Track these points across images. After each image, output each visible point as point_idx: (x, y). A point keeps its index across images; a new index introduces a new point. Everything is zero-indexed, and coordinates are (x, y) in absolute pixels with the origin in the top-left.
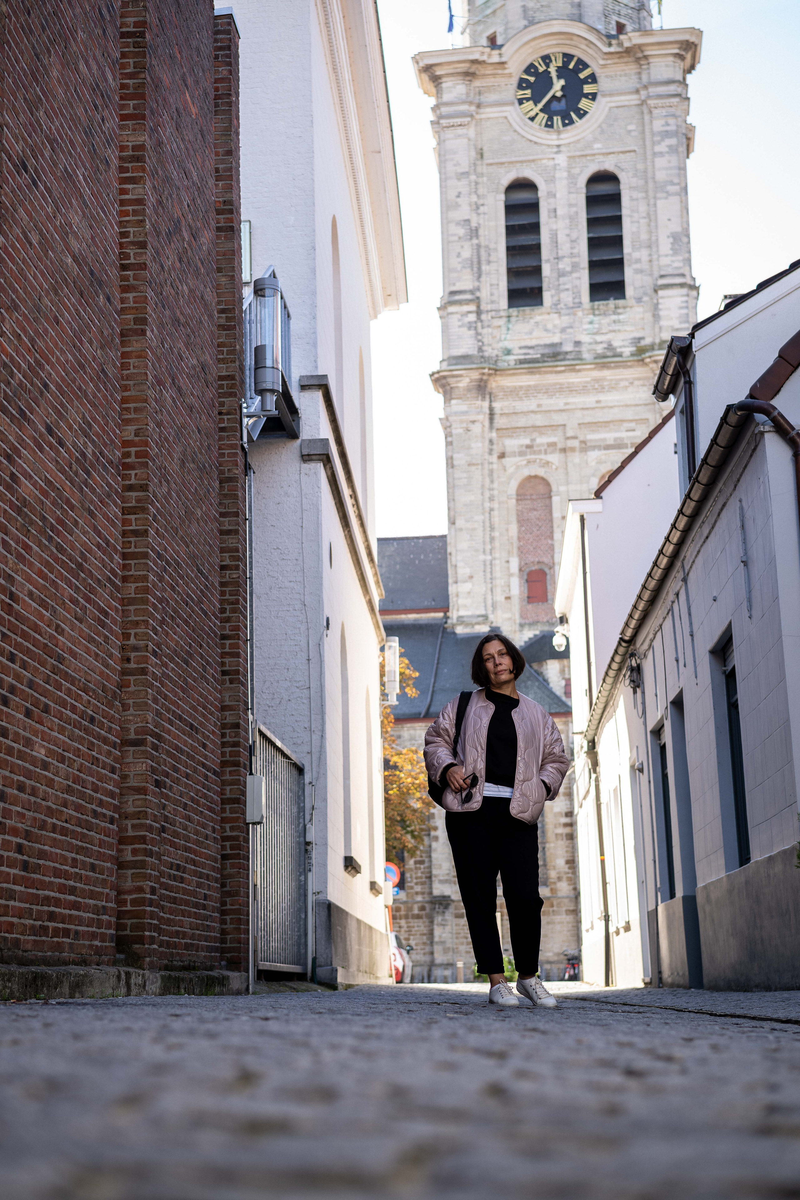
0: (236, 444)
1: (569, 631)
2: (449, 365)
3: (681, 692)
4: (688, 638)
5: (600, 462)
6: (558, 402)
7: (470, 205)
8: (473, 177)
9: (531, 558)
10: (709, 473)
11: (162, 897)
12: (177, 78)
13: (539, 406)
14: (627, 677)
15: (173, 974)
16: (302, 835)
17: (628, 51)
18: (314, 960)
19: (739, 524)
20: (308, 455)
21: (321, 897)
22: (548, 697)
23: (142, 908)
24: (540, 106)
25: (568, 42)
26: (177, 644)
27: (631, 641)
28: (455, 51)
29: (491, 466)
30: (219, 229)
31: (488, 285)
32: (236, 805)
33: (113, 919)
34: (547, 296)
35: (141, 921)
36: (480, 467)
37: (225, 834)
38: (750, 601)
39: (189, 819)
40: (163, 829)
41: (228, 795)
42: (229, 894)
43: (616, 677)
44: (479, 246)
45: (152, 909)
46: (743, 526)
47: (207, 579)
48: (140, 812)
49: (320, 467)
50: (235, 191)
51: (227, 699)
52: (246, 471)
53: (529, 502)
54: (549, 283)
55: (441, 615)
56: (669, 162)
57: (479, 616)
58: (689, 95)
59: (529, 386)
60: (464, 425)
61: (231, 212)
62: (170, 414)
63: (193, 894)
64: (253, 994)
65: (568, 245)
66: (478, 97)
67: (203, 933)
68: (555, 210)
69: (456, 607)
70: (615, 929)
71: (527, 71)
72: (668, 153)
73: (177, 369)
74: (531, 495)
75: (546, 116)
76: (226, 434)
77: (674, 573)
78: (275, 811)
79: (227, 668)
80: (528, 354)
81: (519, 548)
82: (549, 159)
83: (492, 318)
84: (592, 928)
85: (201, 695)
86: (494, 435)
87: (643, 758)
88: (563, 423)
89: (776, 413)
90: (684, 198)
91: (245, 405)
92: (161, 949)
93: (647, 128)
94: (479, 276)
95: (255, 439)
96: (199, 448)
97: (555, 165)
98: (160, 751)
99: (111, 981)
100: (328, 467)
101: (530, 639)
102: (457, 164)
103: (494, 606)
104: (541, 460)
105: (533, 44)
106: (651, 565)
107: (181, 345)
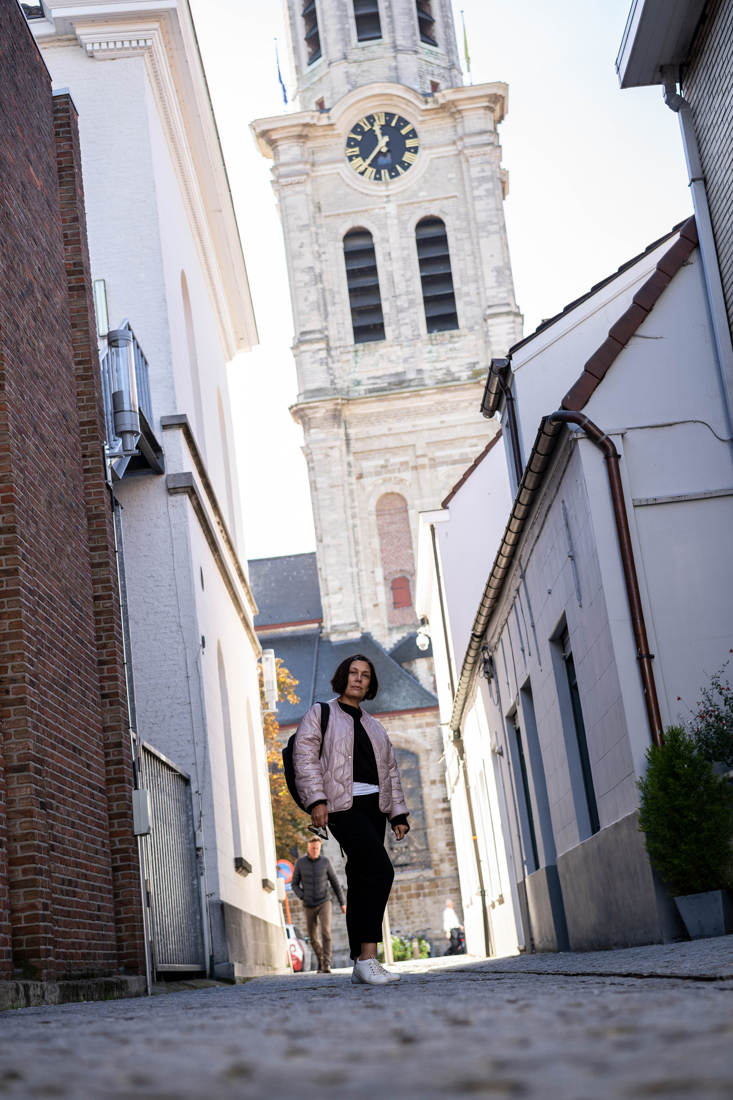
0: (101, 483)
1: (430, 631)
2: (305, 398)
3: (529, 680)
4: (530, 629)
5: (449, 476)
6: (407, 425)
7: (313, 253)
8: (313, 229)
9: (394, 568)
10: (533, 479)
11: (55, 912)
12: (20, 155)
13: (390, 429)
14: (481, 668)
15: (71, 983)
16: (193, 841)
17: (443, 107)
18: (212, 957)
19: (564, 523)
20: (174, 488)
21: (214, 898)
22: (419, 693)
23: (35, 924)
24: (369, 161)
25: (389, 102)
26: (55, 672)
27: (482, 636)
28: (287, 117)
29: (351, 487)
30: (71, 289)
31: (335, 324)
32: (123, 819)
33: (9, 937)
34: (388, 330)
35: (36, 936)
36: (341, 488)
37: (115, 847)
38: (579, 591)
39: (78, 836)
40: (53, 848)
41: (115, 811)
42: (122, 903)
43: (473, 670)
44: (324, 290)
45: (46, 924)
46: (567, 525)
47: (81, 610)
48: (27, 834)
49: (185, 499)
50: (83, 253)
51: (108, 720)
52: (113, 508)
53: (387, 517)
54: (390, 319)
55: (316, 625)
56: (488, 204)
57: (351, 624)
58: (500, 144)
59: (379, 412)
60: (324, 451)
61: (81, 272)
62: (34, 460)
63: (88, 906)
64: (152, 995)
65: (404, 284)
66: (311, 157)
67: (99, 942)
68: (389, 254)
69: (329, 618)
70: (491, 903)
71: (354, 130)
72: (486, 196)
73: (38, 418)
74: (390, 510)
75: (375, 170)
76: (91, 475)
77: (513, 571)
78: (164, 822)
79: (106, 691)
80: (376, 384)
81: (382, 559)
82: (380, 208)
83: (341, 353)
84: (472, 904)
85: (82, 719)
86: (351, 458)
87: (502, 742)
88: (412, 443)
89: (586, 421)
90: (503, 236)
91: (107, 447)
92: (58, 961)
93: (466, 174)
94: (326, 317)
95: (121, 477)
96: (65, 490)
97: (386, 213)
98: (44, 775)
99: (10, 994)
100: (193, 498)
101: (399, 641)
102: (298, 218)
103: (364, 614)
104: (395, 478)
105: (357, 106)
106: (492, 565)
107: (41, 396)
